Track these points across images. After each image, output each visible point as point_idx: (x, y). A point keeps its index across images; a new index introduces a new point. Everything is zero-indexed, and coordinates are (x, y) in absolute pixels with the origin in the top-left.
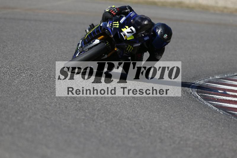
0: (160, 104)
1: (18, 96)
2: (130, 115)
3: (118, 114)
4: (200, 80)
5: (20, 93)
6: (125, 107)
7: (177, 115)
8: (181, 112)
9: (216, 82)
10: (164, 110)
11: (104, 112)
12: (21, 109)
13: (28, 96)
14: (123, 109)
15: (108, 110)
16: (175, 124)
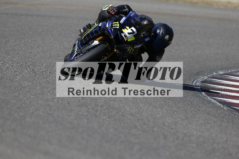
0: (163, 100)
1: (21, 92)
2: (133, 111)
3: (121, 110)
4: (203, 76)
5: (22, 89)
6: (128, 103)
7: (181, 111)
8: (185, 108)
9: (220, 77)
10: (168, 106)
11: (107, 108)
12: (23, 105)
13: (30, 92)
14: (126, 105)
15: (111, 106)
16: (179, 120)
